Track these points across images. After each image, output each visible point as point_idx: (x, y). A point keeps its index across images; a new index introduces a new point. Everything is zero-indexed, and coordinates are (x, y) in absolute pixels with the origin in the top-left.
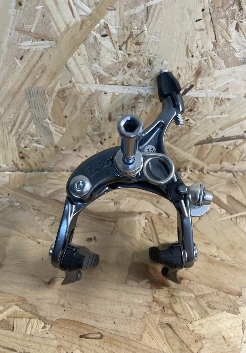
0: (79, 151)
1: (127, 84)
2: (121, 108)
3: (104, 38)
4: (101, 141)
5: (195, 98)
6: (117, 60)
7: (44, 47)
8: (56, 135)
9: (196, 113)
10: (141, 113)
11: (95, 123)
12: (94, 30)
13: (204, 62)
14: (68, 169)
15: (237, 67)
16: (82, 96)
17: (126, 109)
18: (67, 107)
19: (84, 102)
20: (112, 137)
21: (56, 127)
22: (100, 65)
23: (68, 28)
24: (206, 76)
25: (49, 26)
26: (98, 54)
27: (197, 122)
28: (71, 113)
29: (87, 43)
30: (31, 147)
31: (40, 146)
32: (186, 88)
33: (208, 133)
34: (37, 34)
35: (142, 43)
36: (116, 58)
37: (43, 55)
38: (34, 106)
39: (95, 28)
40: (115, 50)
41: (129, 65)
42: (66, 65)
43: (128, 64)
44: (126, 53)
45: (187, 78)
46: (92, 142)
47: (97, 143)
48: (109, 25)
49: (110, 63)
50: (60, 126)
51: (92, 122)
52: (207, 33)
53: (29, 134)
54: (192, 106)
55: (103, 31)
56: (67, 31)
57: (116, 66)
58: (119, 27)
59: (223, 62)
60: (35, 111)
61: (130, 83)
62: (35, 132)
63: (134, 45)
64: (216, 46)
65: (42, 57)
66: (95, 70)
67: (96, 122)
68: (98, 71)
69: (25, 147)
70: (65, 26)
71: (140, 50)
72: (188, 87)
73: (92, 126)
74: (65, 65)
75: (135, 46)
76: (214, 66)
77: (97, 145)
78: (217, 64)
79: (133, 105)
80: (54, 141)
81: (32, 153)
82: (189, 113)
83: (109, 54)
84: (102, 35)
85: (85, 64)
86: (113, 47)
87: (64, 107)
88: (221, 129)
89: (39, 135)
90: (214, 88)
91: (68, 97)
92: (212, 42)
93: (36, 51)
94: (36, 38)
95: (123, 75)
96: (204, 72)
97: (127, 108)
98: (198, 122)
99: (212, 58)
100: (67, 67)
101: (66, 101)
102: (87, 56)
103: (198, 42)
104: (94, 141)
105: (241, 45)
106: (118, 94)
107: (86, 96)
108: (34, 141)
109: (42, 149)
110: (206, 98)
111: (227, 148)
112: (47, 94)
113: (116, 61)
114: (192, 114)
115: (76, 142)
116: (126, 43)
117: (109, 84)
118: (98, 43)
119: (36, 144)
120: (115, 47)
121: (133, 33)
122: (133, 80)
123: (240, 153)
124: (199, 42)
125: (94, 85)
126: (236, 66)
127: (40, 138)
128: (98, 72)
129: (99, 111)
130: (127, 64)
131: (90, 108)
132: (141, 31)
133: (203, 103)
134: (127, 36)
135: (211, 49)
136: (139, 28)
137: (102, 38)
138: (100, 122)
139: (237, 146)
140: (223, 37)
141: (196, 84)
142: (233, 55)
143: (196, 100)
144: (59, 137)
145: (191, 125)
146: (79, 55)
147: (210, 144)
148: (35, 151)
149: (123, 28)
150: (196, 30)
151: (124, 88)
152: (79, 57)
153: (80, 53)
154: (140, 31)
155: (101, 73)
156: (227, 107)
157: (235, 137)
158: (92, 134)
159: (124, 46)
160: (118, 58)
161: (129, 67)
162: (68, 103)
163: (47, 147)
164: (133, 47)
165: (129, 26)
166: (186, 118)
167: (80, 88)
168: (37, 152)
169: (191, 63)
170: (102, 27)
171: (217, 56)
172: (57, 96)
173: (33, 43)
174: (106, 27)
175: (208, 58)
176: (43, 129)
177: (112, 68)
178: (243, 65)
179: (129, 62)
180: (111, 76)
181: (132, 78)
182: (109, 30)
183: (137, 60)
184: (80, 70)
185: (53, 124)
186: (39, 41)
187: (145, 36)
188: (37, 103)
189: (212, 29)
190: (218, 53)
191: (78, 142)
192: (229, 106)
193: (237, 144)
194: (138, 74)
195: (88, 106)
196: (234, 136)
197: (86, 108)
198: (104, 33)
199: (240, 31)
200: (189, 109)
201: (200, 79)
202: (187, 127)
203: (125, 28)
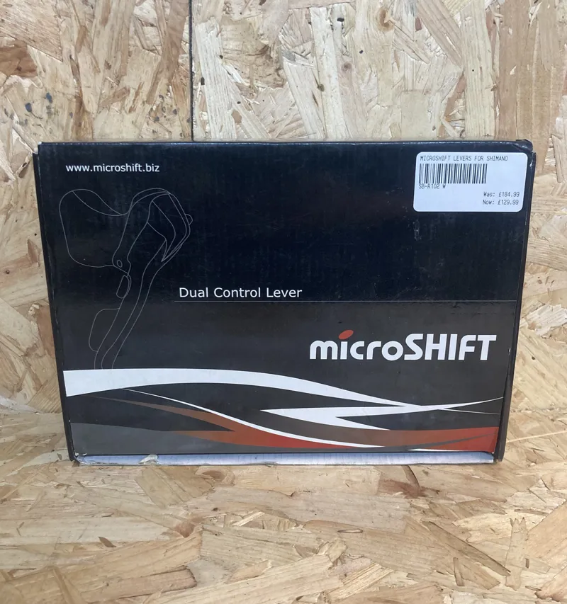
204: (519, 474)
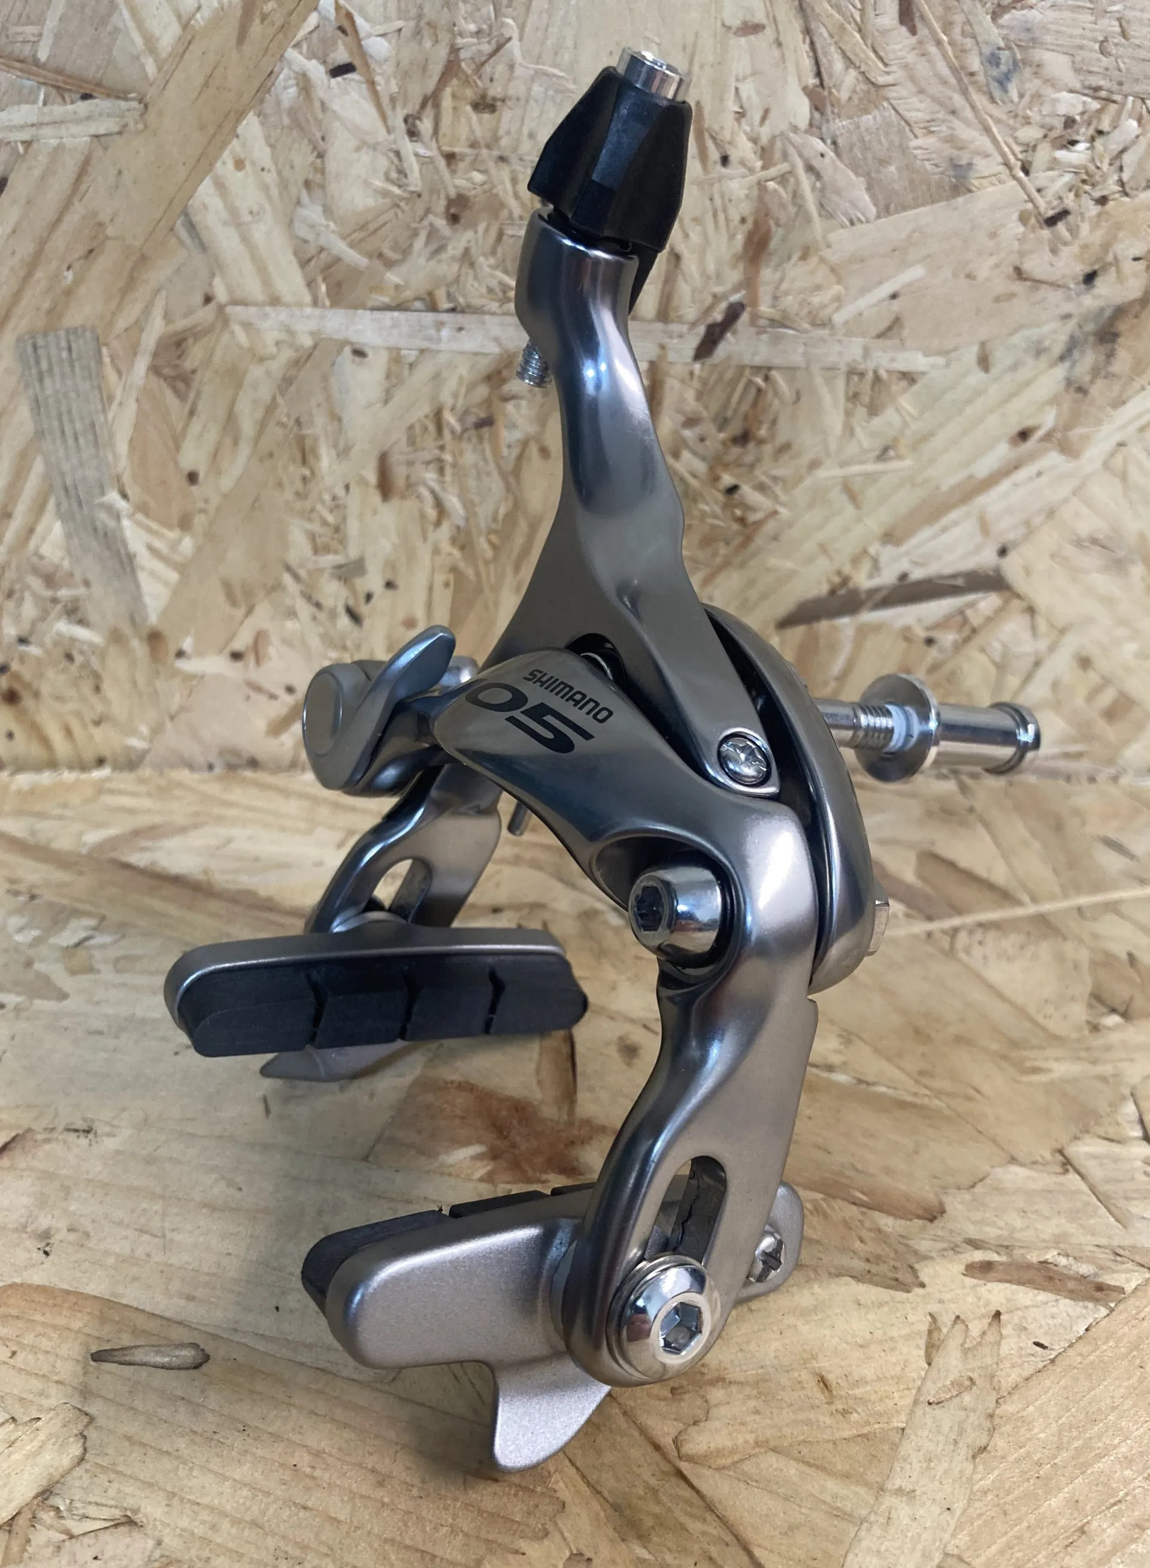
0: (258, 661)
1: (451, 305)
2: (432, 428)
3: (339, 79)
4: (351, 603)
5: (757, 369)
6: (400, 186)
7: (93, 131)
8: (153, 574)
9: (768, 449)
10: (520, 458)
11: (319, 507)
12: (297, 46)
13: (777, 186)
14: (213, 758)
15: (928, 208)
16: (256, 372)
17: (453, 432)
18: (196, 426)
19: (267, 399)
20: (401, 583)
21: (149, 530)
22: (328, 211)
23: (189, 35)
24: (795, 257)
25: (109, 28)
26: (319, 161)
27: (776, 499)
28: (215, 455)
29: (269, 107)
30: (48, 641)
31: (81, 633)
32: (710, 321)
33: (831, 559)
34: (59, 71)
35: (503, 101)
36: (394, 175)
37: (90, 169)
38: (55, 423)
39: (301, 34)
40: (392, 137)
41: (453, 211)
42: (185, 213)
43: (450, 203)
44: (433, 152)
45: (711, 267)
46: (314, 609)
47: (333, 615)
48: (359, 21)
49: (371, 202)
50: (170, 527)
51: (308, 504)
52: (779, 44)
53: (35, 570)
54: (746, 417)
55: (335, 44)
56: (185, 51)
57: (396, 215)
58: (400, 24)
59: (863, 187)
60: (61, 453)
61: (461, 300)
62: (63, 559)
63: (469, 108)
64: (824, 105)
65: (85, 179)
66: (310, 237)
67: (323, 502)
68: (322, 241)
69: (22, 641)
70: (175, 29)
71: (496, 139)
72: (718, 316)
73: (309, 526)
74: (182, 218)
75: (474, 117)
76: (822, 205)
77: (335, 625)
78: (835, 198)
79: (483, 415)
80: (144, 606)
81: (50, 673)
82: (736, 451)
83: (365, 157)
84: (331, 67)
85: (268, 207)
86: (379, 124)
87: (186, 426)
88: (890, 537)
89: (78, 577)
90: (839, 318)
91: (199, 373)
92: (805, 89)
93: (59, 149)
94: (58, 88)
95: (428, 260)
96: (784, 240)
97: (458, 428)
98: (783, 498)
99: (810, 169)
100: (191, 227)
101: (192, 395)
102: (274, 174)
103: (741, 87)
104: (318, 605)
105: (935, 99)
106: (412, 355)
107: (277, 367)
108: (59, 607)
109: (93, 647)
110: (807, 369)
111: (930, 642)
112: (112, 361)
113: (396, 191)
114: (749, 459)
115: (240, 613)
116: (432, 100)
117: (370, 304)
118: (317, 104)
119: (70, 622)
120: (390, 122)
121: (463, 55)
122: (476, 285)
123: (992, 669)
124: (747, 89)
125: (308, 310)
126: (923, 205)
127: (81, 591)
128: (322, 250)
129: (335, 446)
130: (443, 202)
131: (295, 429)
132: (494, 42)
133: (794, 395)
134: (436, 69)
135: (803, 122)
136: (485, 26)
137: (333, 81)
138: (341, 502)
139: (974, 631)
140: (849, 62)
141: (755, 303)
142: (904, 150)
143: (759, 381)
144: (166, 583)
145: (753, 517)
146: (239, 164)
147: (844, 621)
148: (64, 663)
149: (417, 33)
150: (729, 28)
151: (439, 325)
152: (240, 174)
153: (242, 156)
154: (489, 42)
155: (335, 252)
156: (908, 418)
157: (960, 582)
158: (310, 566)
159: (425, 120)
160: (406, 176)
161: (454, 219)
162: (200, 407)
163: (116, 637)
164: (463, 120)
165: (444, 18)
166: (727, 480)
167: (247, 326)
168: (73, 668)
169: (722, 196)
170: (330, 30)
171: (832, 154)
172: (155, 369)
173: (46, 109)
174: (346, 26)
175: (793, 166)
176: (94, 544)
177: (380, 228)
178: (953, 202)
179: (453, 193)
180: (378, 264)
181: (471, 272)
182: (359, 40)
183: (484, 183)
184: (245, 239)
185: (140, 517)
186: (72, 103)
187: (511, 67)
188: (69, 412)
189: (797, 25)
190: (834, 143)
191: (250, 611)
192: (914, 412)
193: (975, 619)
194: (493, 253)
195: (285, 420)
196: (954, 576)
197: (279, 431)
198: (341, 55)
199: (923, 31)
200: (735, 428)
201: (767, 274)
202: (735, 527)
203: (426, 32)
204: (1036, 1070)
